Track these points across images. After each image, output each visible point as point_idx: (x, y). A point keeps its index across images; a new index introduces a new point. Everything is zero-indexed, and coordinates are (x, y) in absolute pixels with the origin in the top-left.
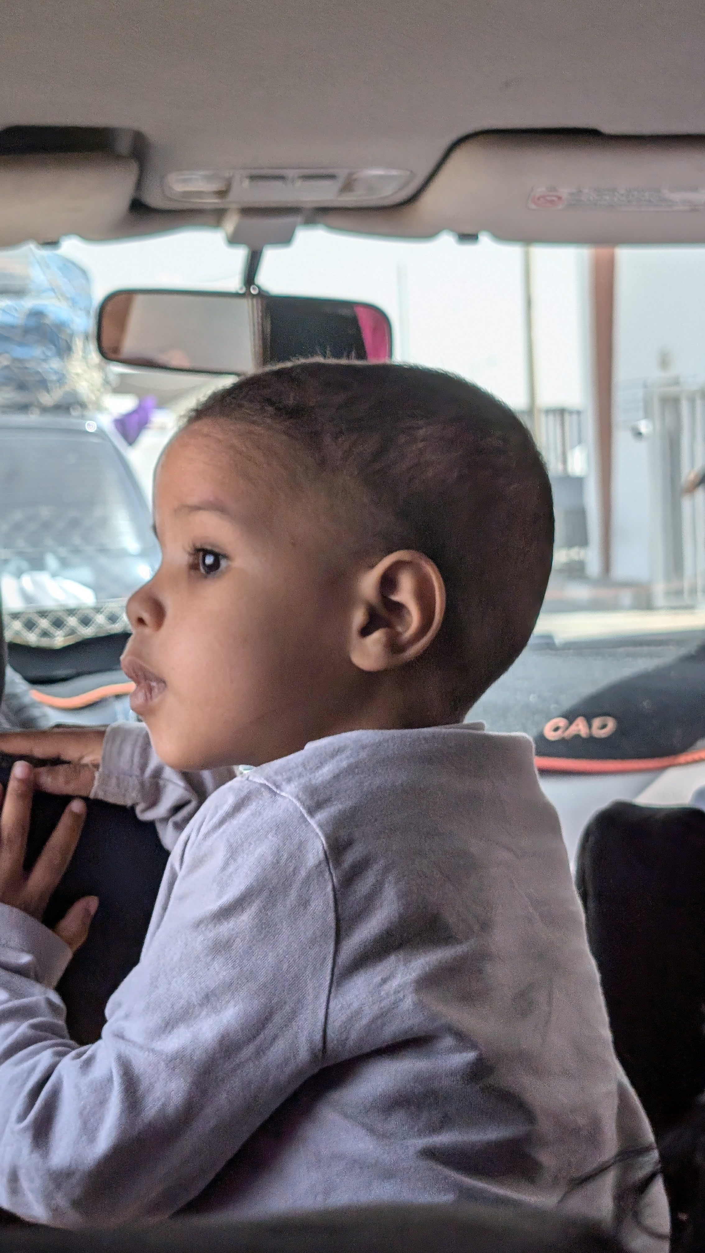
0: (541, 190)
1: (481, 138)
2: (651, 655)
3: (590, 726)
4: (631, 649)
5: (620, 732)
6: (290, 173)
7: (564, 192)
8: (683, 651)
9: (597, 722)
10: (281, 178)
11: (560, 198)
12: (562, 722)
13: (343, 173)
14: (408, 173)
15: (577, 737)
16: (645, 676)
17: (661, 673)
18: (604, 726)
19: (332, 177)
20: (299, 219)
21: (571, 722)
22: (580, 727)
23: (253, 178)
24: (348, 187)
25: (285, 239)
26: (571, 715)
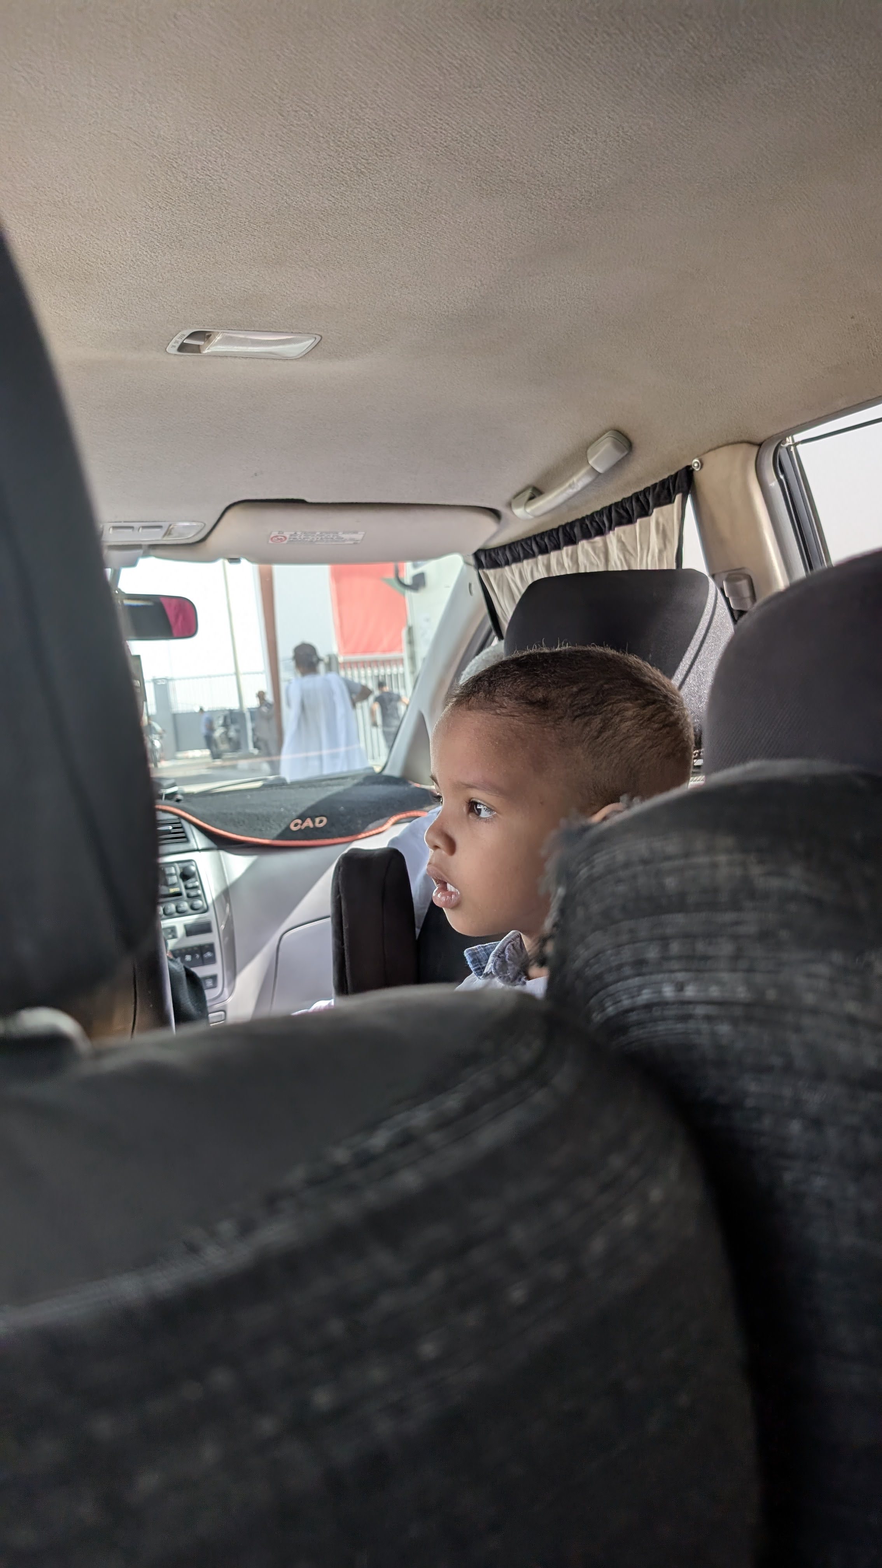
0: (275, 533)
1: (242, 505)
2: (339, 785)
3: (314, 822)
4: (329, 782)
5: (330, 823)
6: (135, 525)
7: (287, 534)
8: (356, 781)
9: (317, 820)
10: (132, 528)
11: (285, 538)
12: (299, 821)
13: (165, 525)
14: (203, 525)
15: (307, 828)
16: (338, 794)
17: (346, 792)
18: (321, 822)
19: (160, 527)
20: (140, 551)
21: (303, 822)
22: (309, 823)
23: (114, 528)
24: (168, 533)
25: (133, 563)
26: (303, 817)
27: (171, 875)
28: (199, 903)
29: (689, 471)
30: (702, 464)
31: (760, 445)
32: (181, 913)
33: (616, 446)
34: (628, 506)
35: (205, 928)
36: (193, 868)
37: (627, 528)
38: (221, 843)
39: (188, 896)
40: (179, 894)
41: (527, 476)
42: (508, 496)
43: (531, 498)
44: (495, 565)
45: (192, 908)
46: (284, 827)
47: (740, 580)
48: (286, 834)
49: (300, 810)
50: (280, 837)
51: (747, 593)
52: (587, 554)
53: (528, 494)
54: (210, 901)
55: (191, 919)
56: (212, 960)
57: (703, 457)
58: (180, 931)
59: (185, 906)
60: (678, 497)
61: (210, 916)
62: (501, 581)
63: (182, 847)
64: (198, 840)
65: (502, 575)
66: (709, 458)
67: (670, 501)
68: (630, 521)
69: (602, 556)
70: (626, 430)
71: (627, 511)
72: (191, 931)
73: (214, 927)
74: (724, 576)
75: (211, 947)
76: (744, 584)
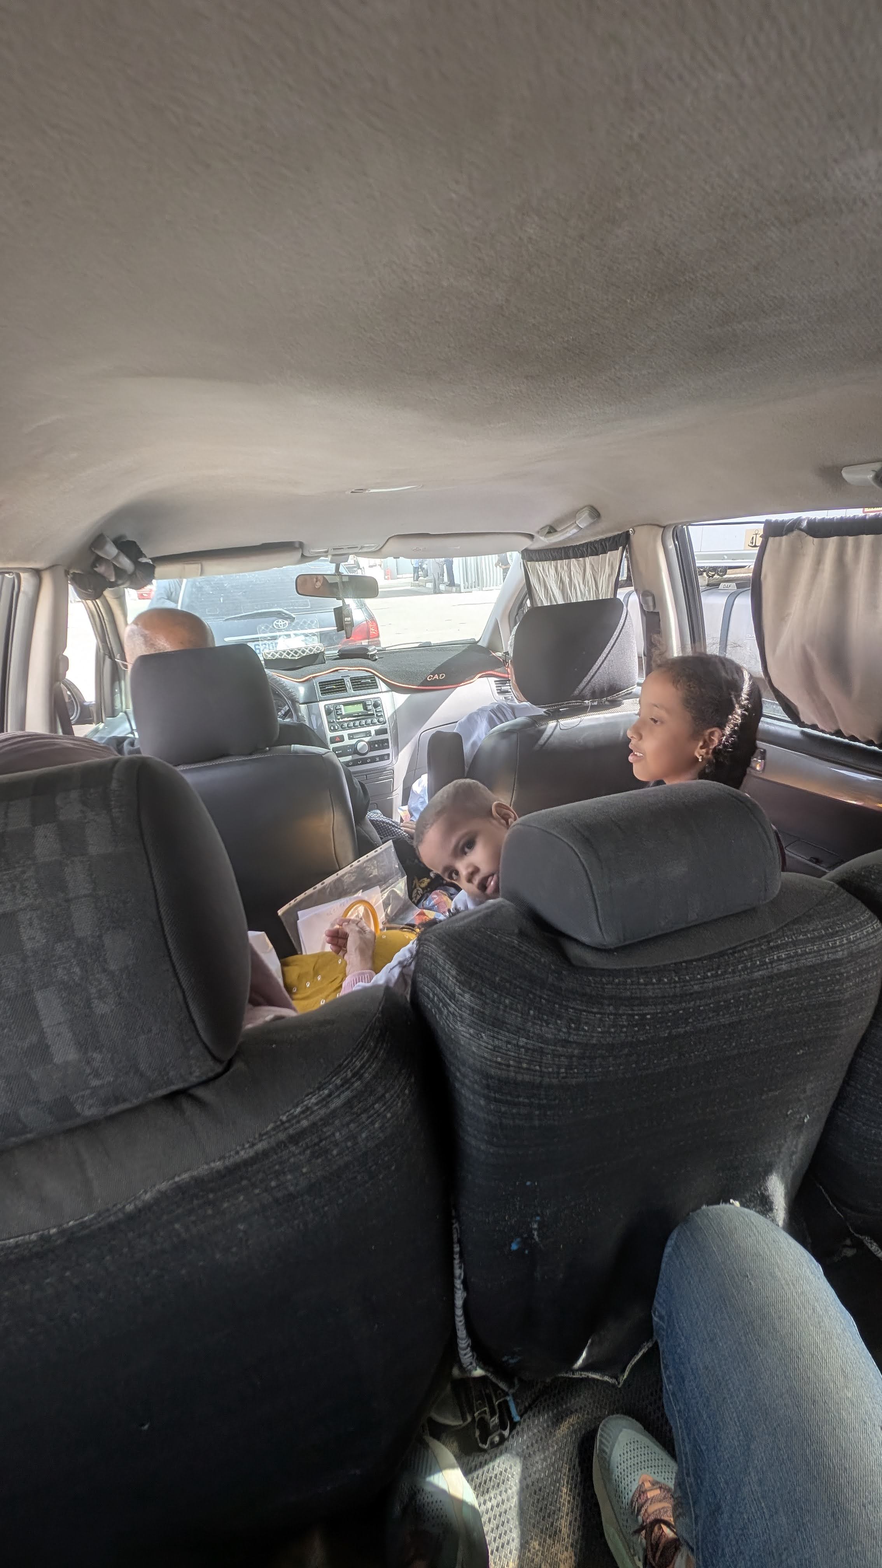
0: (415, 548)
1: (399, 536)
6: (344, 547)
7: (421, 548)
8: (464, 648)
9: (440, 675)
12: (432, 676)
13: (359, 546)
15: (436, 679)
18: (442, 676)
21: (434, 676)
24: (361, 548)
26: (433, 674)
27: (369, 705)
28: (381, 719)
29: (627, 535)
30: (634, 532)
31: (664, 527)
32: (374, 724)
33: (591, 516)
34: (596, 545)
35: (384, 731)
36: (379, 702)
37: (595, 557)
38: (393, 688)
39: (377, 715)
40: (373, 714)
41: (546, 520)
42: (537, 529)
43: (549, 532)
44: (531, 560)
45: (378, 721)
46: (424, 678)
47: (648, 596)
48: (425, 683)
49: (433, 669)
50: (422, 684)
51: (651, 604)
52: (575, 566)
53: (547, 530)
54: (387, 719)
55: (378, 727)
56: (388, 747)
57: (635, 528)
58: (373, 733)
59: (375, 721)
60: (621, 548)
61: (386, 726)
62: (534, 568)
63: (375, 690)
64: (383, 686)
65: (535, 566)
66: (637, 529)
67: (617, 549)
68: (597, 554)
69: (582, 569)
70: (595, 506)
71: (595, 548)
72: (378, 733)
73: (389, 731)
74: (641, 592)
75: (387, 740)
76: (650, 599)
